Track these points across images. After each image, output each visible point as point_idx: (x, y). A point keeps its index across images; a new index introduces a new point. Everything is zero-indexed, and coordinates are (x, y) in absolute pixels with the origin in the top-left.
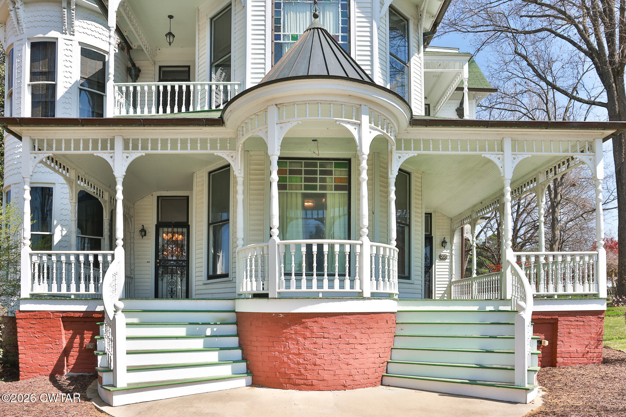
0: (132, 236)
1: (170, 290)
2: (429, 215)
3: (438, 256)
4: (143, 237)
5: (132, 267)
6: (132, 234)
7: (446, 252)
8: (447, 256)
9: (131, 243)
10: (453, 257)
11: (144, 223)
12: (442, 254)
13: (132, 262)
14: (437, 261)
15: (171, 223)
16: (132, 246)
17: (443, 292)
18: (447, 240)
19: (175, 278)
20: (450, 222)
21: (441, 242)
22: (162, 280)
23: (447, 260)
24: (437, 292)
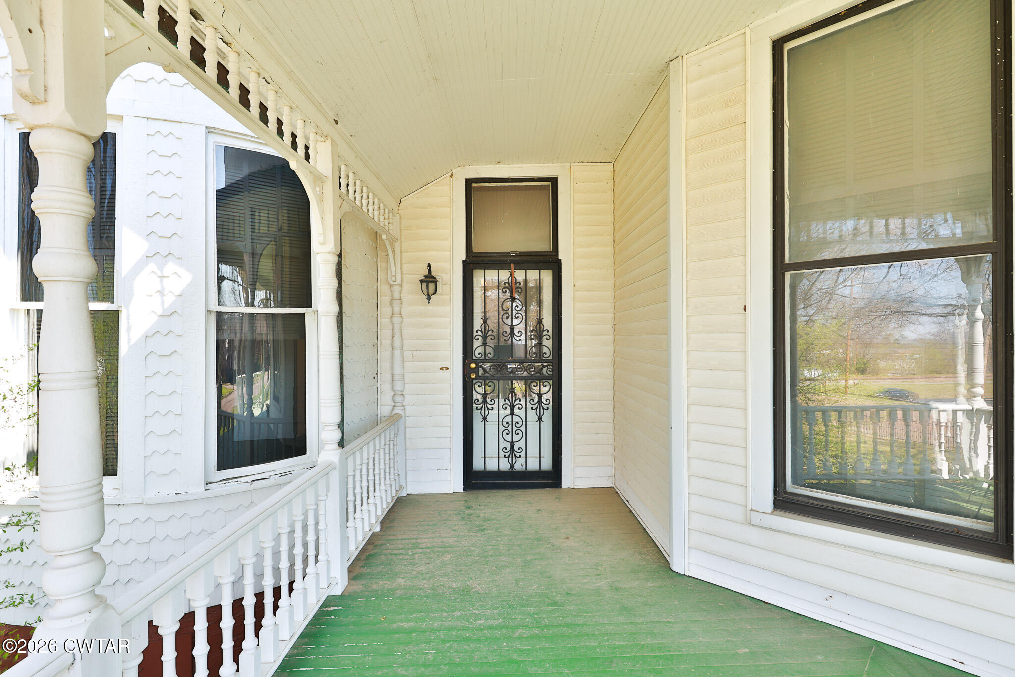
0: (396, 295)
1: (509, 447)
4: (429, 298)
5: (398, 386)
6: (396, 289)
9: (392, 315)
11: (430, 257)
13: (398, 370)
15: (508, 254)
16: (397, 326)
19: (521, 413)
22: (485, 419)
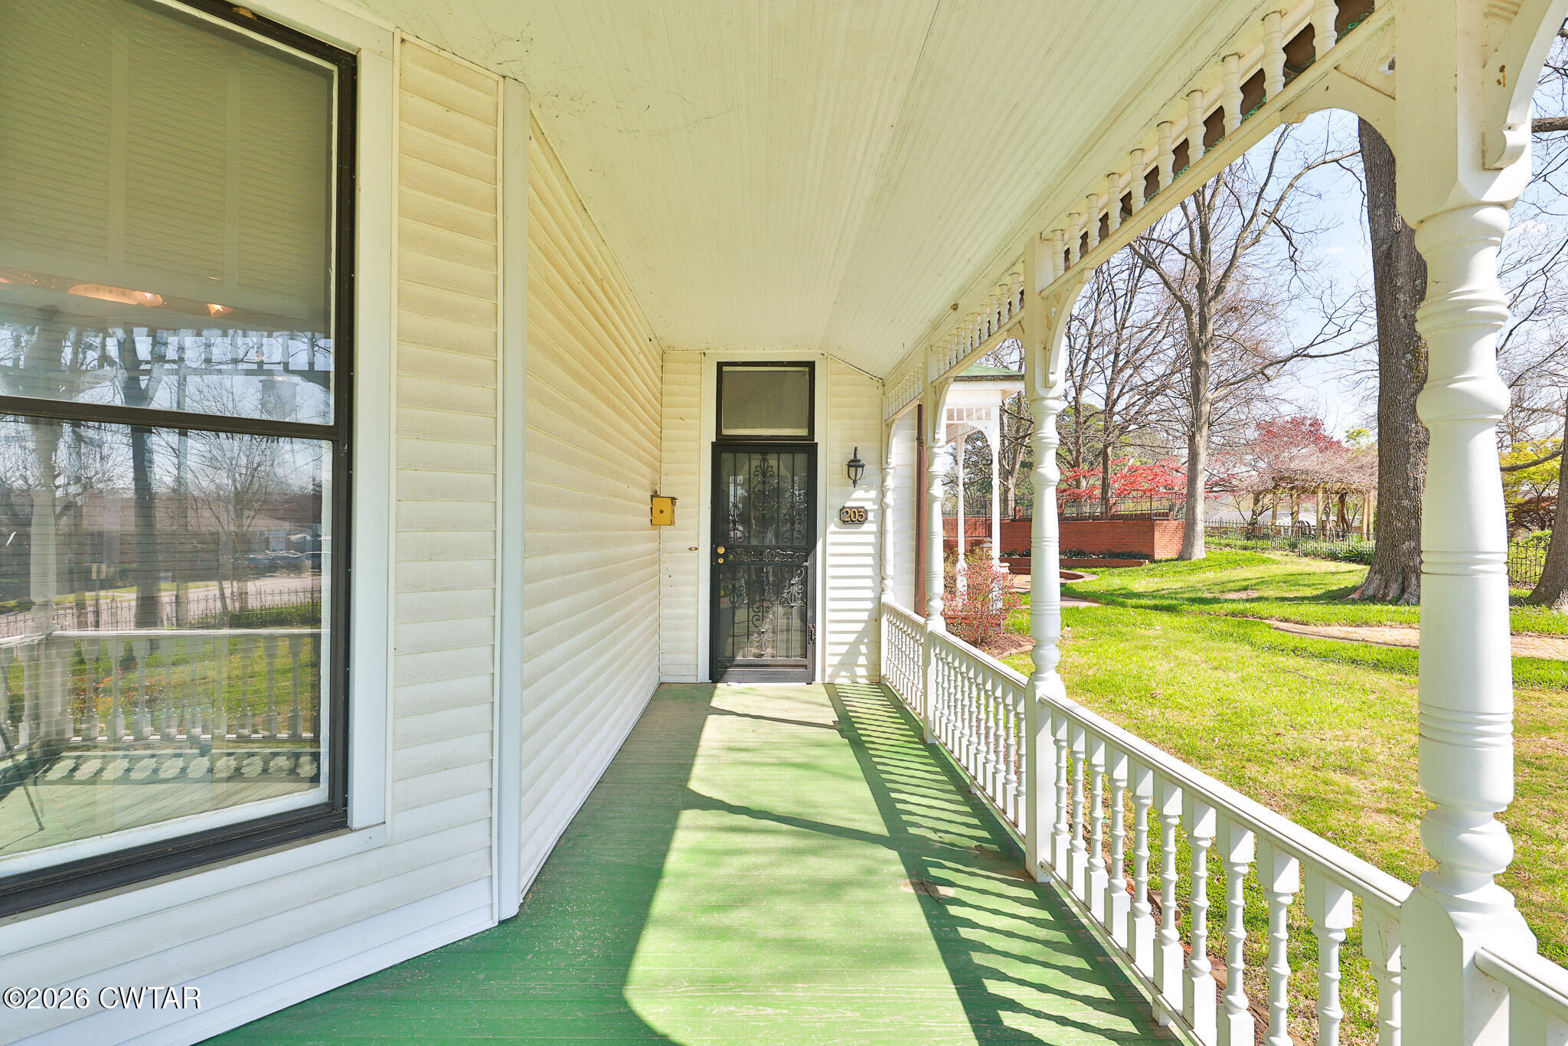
2: (807, 369)
3: (837, 512)
7: (862, 497)
8: (866, 512)
10: (889, 513)
12: (849, 504)
14: (832, 528)
17: (851, 638)
18: (866, 456)
20: (880, 391)
21: (846, 462)
23: (866, 527)
24: (830, 638)
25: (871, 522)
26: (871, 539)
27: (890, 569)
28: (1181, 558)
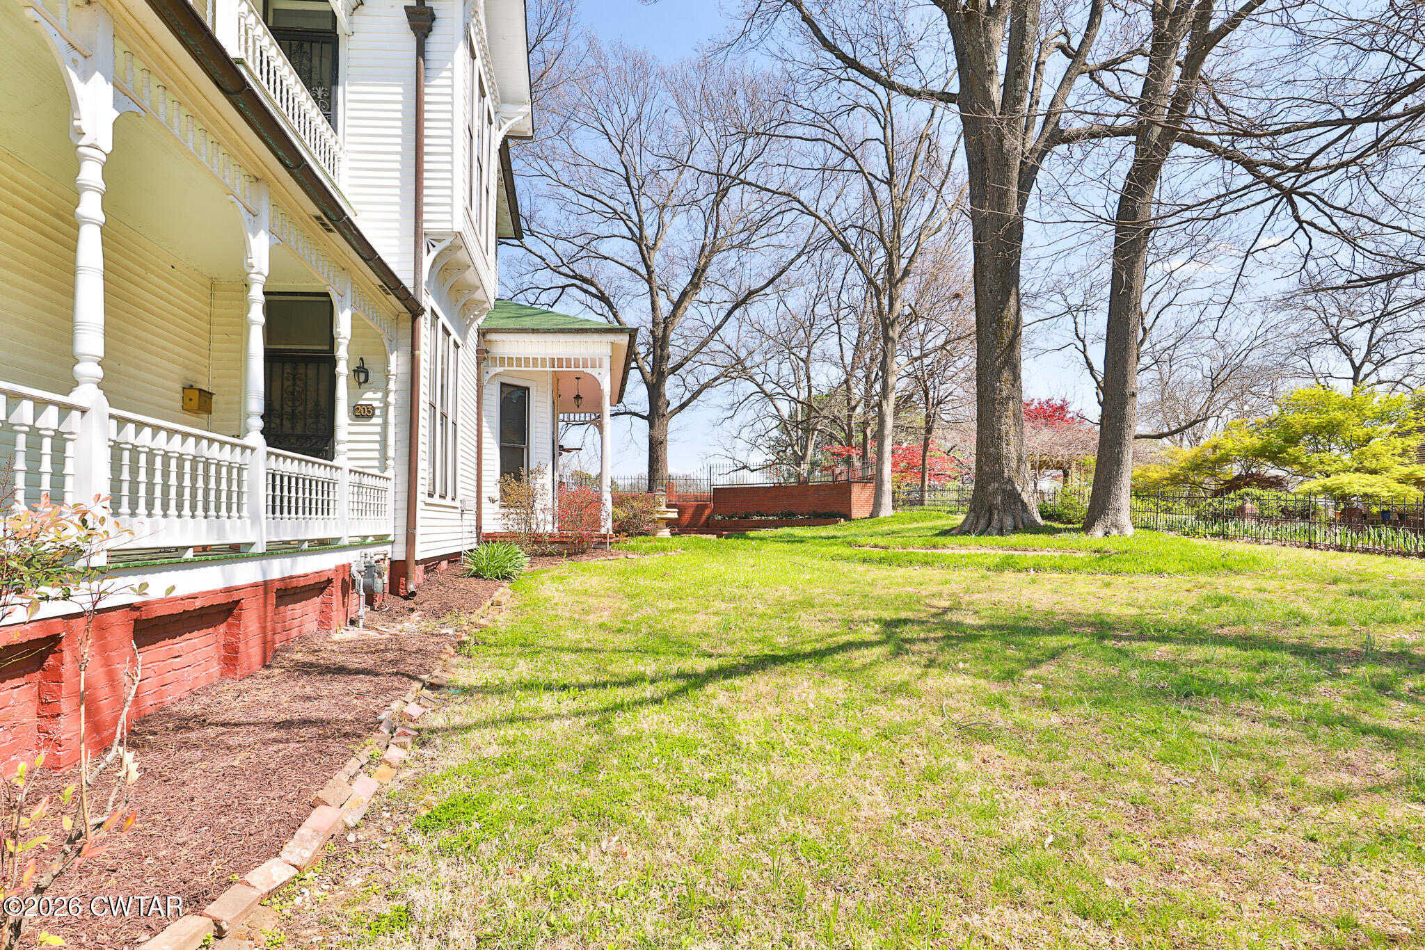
3: (349, 409)
7: (371, 397)
8: (373, 409)
10: (391, 409)
12: (361, 402)
18: (371, 365)
23: (374, 420)
25: (378, 416)
26: (378, 429)
27: (391, 452)
28: (871, 516)
